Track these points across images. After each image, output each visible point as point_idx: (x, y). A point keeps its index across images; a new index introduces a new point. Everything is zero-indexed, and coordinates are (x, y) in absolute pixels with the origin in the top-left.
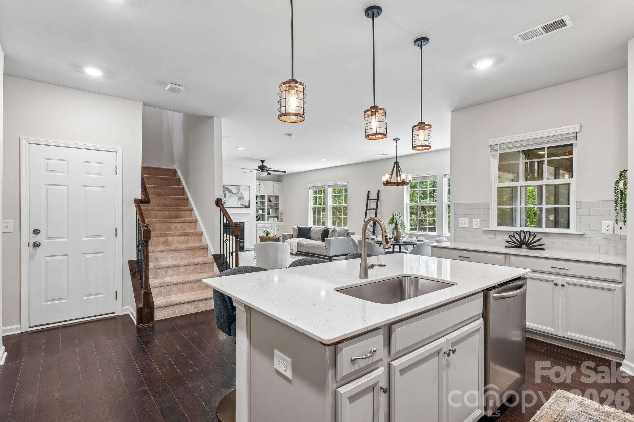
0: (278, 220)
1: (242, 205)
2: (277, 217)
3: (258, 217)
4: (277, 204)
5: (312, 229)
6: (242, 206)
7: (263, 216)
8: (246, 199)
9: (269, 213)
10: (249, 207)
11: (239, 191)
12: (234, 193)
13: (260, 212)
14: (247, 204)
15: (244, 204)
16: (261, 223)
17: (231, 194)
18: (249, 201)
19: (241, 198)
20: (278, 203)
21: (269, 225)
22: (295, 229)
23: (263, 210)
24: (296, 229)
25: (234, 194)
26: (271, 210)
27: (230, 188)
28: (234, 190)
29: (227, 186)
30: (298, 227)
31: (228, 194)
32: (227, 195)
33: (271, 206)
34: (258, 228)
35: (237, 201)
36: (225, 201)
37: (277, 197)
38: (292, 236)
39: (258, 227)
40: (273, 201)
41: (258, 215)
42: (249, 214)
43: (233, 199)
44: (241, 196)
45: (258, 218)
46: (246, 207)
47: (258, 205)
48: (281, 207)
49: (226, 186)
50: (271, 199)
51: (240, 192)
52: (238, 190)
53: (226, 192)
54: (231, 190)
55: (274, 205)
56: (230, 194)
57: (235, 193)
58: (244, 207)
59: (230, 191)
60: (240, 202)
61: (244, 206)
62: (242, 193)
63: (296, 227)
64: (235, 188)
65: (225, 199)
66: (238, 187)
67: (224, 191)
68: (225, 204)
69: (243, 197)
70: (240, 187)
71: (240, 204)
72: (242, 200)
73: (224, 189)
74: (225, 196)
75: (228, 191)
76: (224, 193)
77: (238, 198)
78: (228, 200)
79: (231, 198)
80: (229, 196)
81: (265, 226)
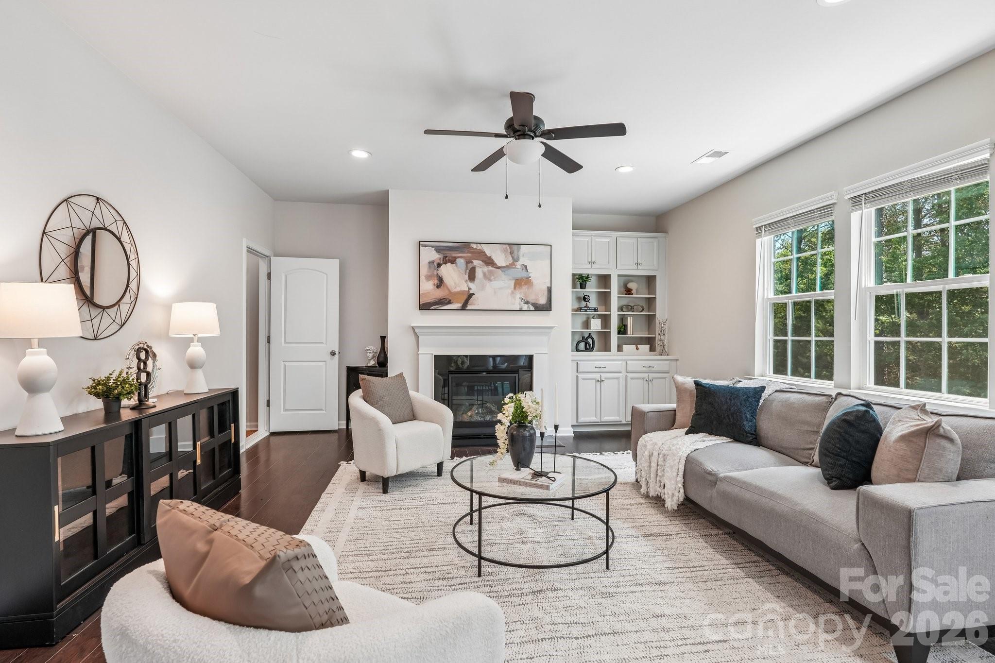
0: (652, 349)
1: (527, 303)
2: (650, 342)
3: (590, 340)
4: (651, 302)
5: (764, 395)
6: (525, 307)
7: (605, 337)
8: (540, 282)
9: (622, 330)
10: (547, 307)
11: (516, 260)
12: (499, 265)
13: (596, 325)
14: (543, 301)
15: (532, 299)
16: (595, 359)
17: (491, 268)
18: (550, 290)
19: (522, 282)
20: (655, 298)
21: (618, 365)
22: (686, 390)
23: (606, 320)
24: (691, 391)
25: (498, 268)
26: (630, 322)
27: (488, 251)
28: (500, 259)
29: (479, 247)
30: (697, 384)
31: (481, 269)
32: (479, 273)
33: (632, 309)
34: (580, 376)
35: (509, 291)
36: (471, 292)
37: (650, 281)
38: (668, 421)
39: (580, 370)
40: (640, 293)
41: (590, 334)
42: (547, 331)
43: (496, 284)
44: (524, 274)
45: (585, 343)
46: (538, 308)
47: (589, 305)
48: (661, 312)
49: (474, 246)
50: (632, 286)
51: (519, 264)
52: (513, 257)
53: (476, 263)
54: (490, 258)
55: (644, 304)
56: (486, 269)
57: (504, 265)
58: (532, 308)
59: (489, 262)
60: (518, 295)
61: (534, 305)
62: (526, 267)
63: (688, 381)
64: (505, 251)
65: (471, 285)
66: (512, 248)
67: (468, 262)
68: (470, 301)
69: (530, 277)
70: (519, 249)
71: (518, 301)
72: (527, 286)
73: (468, 256)
74: (472, 277)
75: (483, 262)
76: (470, 266)
77: (514, 281)
78: (483, 288)
79: (490, 280)
80: (484, 274)
81: (604, 370)
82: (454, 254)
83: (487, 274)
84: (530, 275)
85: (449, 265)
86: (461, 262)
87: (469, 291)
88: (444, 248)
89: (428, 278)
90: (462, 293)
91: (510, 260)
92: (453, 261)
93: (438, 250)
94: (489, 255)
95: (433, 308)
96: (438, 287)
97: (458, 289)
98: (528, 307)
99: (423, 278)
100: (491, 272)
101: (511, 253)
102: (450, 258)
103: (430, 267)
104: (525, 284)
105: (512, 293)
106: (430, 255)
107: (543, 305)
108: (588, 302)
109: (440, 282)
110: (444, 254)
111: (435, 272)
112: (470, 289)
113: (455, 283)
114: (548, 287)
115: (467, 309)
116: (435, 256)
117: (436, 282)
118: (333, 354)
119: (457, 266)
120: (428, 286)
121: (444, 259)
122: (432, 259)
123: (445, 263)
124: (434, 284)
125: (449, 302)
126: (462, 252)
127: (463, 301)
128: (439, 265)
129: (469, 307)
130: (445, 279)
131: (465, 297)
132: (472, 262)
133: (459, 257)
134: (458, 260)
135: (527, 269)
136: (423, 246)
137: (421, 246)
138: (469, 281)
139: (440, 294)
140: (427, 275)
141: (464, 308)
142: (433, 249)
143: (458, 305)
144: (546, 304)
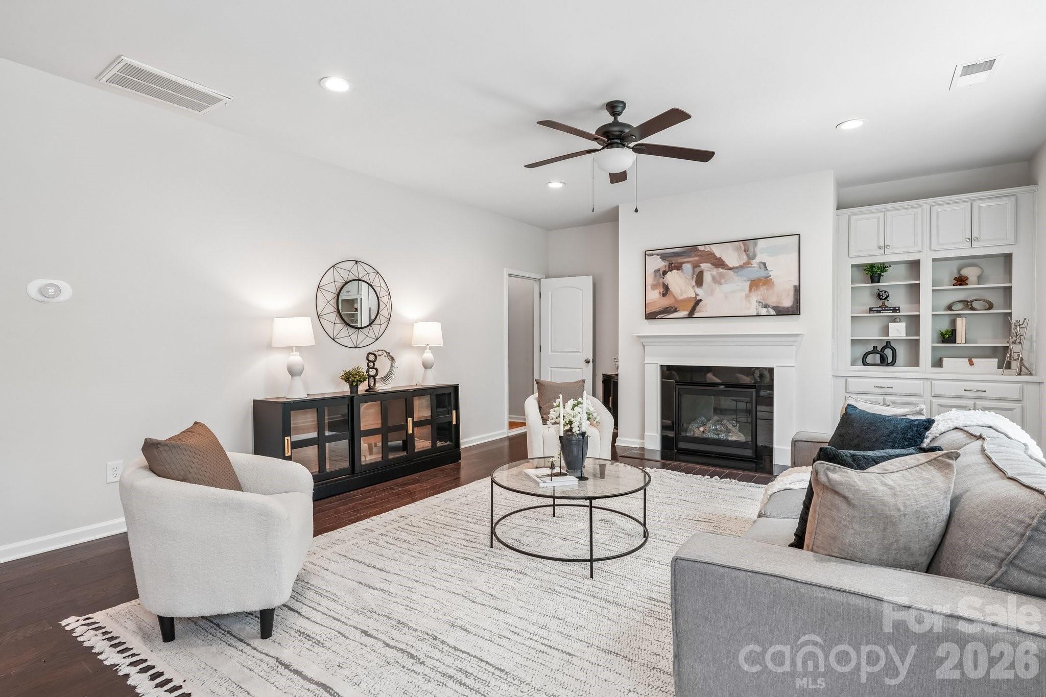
0: (1003, 365)
1: (766, 306)
2: (1001, 354)
3: (888, 351)
4: (1007, 294)
6: (764, 311)
7: (912, 346)
8: (783, 280)
9: (947, 337)
10: (795, 310)
11: (751, 258)
12: (731, 266)
13: (898, 331)
14: (788, 303)
15: (773, 301)
16: (870, 376)
17: (721, 270)
18: (797, 290)
19: (761, 282)
20: (1012, 288)
21: (916, 386)
23: (912, 323)
25: (730, 269)
26: (961, 325)
27: (718, 251)
28: (732, 258)
29: (707, 248)
31: (709, 271)
32: (707, 277)
33: (968, 306)
34: (850, 396)
35: (743, 294)
36: (698, 298)
37: (1008, 261)
39: (850, 389)
40: (984, 282)
41: (888, 343)
42: (793, 339)
43: (726, 288)
44: (762, 273)
46: (781, 312)
47: (887, 303)
48: (1017, 308)
49: (701, 248)
50: (970, 272)
51: (755, 263)
52: (748, 255)
53: (704, 266)
54: (720, 259)
55: (997, 297)
56: (715, 271)
57: (737, 265)
58: (773, 312)
59: (719, 263)
60: (755, 297)
61: (774, 308)
62: (765, 264)
64: (738, 249)
65: (699, 291)
66: (747, 244)
67: (695, 266)
68: (698, 308)
69: (770, 276)
70: (756, 245)
71: (754, 304)
72: (765, 287)
73: (696, 260)
74: (699, 281)
75: (711, 264)
76: (697, 270)
77: (748, 283)
78: (711, 293)
79: (720, 284)
80: (714, 278)
81: (890, 391)
82: (680, 260)
83: (717, 277)
84: (771, 273)
85: (674, 271)
86: (687, 267)
87: (696, 297)
88: (670, 255)
89: (654, 287)
90: (688, 300)
91: (745, 259)
92: (679, 267)
93: (664, 257)
94: (718, 256)
95: (658, 317)
96: (664, 295)
97: (685, 296)
98: (768, 311)
99: (648, 287)
100: (721, 276)
101: (745, 251)
102: (676, 265)
103: (655, 276)
104: (764, 284)
105: (747, 296)
106: (657, 263)
107: (788, 308)
108: (886, 301)
109: (666, 291)
110: (669, 261)
111: (661, 281)
112: (697, 295)
113: (681, 291)
114: (795, 287)
115: (694, 316)
116: (660, 264)
117: (662, 290)
118: (587, 362)
119: (683, 272)
120: (654, 295)
121: (669, 266)
122: (657, 268)
123: (671, 270)
124: (660, 293)
125: (675, 311)
126: (689, 257)
127: (690, 309)
128: (665, 273)
129: (696, 315)
130: (671, 287)
131: (692, 304)
132: (700, 266)
133: (685, 262)
134: (684, 266)
135: (766, 267)
136: (649, 255)
137: (646, 256)
138: (696, 287)
139: (666, 302)
140: (653, 284)
141: (690, 316)
142: (659, 257)
143: (684, 313)
144: (792, 307)
